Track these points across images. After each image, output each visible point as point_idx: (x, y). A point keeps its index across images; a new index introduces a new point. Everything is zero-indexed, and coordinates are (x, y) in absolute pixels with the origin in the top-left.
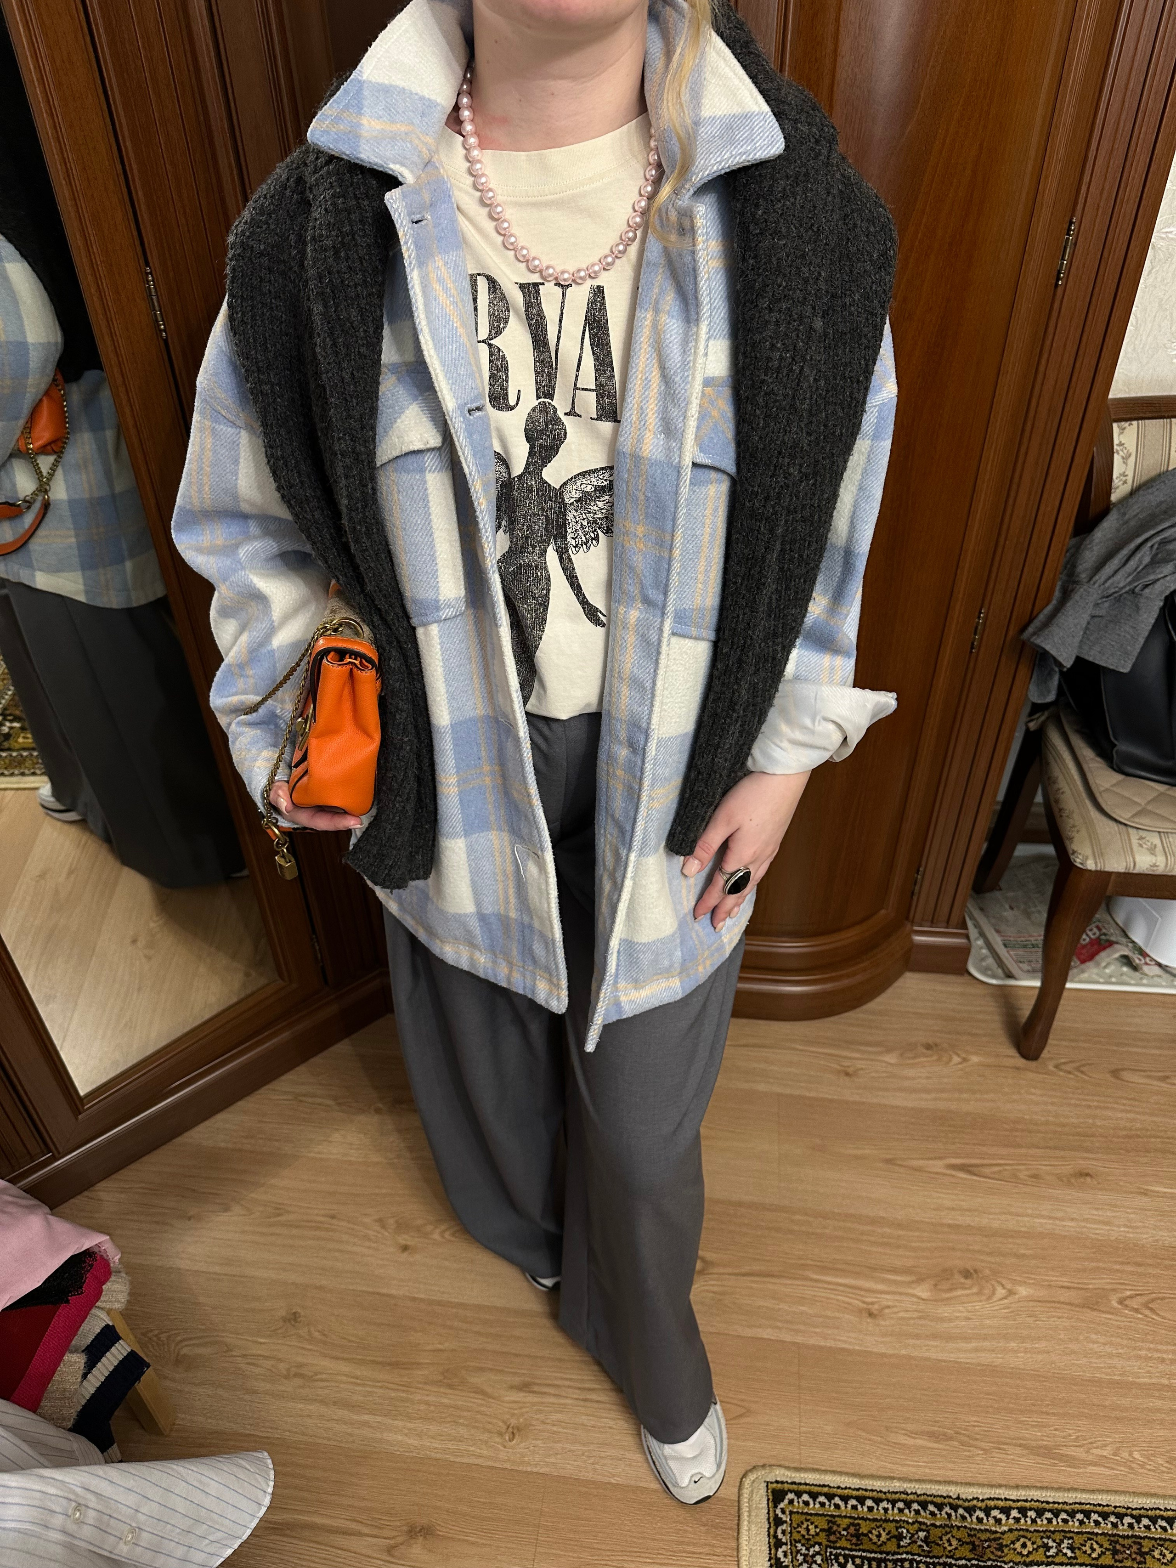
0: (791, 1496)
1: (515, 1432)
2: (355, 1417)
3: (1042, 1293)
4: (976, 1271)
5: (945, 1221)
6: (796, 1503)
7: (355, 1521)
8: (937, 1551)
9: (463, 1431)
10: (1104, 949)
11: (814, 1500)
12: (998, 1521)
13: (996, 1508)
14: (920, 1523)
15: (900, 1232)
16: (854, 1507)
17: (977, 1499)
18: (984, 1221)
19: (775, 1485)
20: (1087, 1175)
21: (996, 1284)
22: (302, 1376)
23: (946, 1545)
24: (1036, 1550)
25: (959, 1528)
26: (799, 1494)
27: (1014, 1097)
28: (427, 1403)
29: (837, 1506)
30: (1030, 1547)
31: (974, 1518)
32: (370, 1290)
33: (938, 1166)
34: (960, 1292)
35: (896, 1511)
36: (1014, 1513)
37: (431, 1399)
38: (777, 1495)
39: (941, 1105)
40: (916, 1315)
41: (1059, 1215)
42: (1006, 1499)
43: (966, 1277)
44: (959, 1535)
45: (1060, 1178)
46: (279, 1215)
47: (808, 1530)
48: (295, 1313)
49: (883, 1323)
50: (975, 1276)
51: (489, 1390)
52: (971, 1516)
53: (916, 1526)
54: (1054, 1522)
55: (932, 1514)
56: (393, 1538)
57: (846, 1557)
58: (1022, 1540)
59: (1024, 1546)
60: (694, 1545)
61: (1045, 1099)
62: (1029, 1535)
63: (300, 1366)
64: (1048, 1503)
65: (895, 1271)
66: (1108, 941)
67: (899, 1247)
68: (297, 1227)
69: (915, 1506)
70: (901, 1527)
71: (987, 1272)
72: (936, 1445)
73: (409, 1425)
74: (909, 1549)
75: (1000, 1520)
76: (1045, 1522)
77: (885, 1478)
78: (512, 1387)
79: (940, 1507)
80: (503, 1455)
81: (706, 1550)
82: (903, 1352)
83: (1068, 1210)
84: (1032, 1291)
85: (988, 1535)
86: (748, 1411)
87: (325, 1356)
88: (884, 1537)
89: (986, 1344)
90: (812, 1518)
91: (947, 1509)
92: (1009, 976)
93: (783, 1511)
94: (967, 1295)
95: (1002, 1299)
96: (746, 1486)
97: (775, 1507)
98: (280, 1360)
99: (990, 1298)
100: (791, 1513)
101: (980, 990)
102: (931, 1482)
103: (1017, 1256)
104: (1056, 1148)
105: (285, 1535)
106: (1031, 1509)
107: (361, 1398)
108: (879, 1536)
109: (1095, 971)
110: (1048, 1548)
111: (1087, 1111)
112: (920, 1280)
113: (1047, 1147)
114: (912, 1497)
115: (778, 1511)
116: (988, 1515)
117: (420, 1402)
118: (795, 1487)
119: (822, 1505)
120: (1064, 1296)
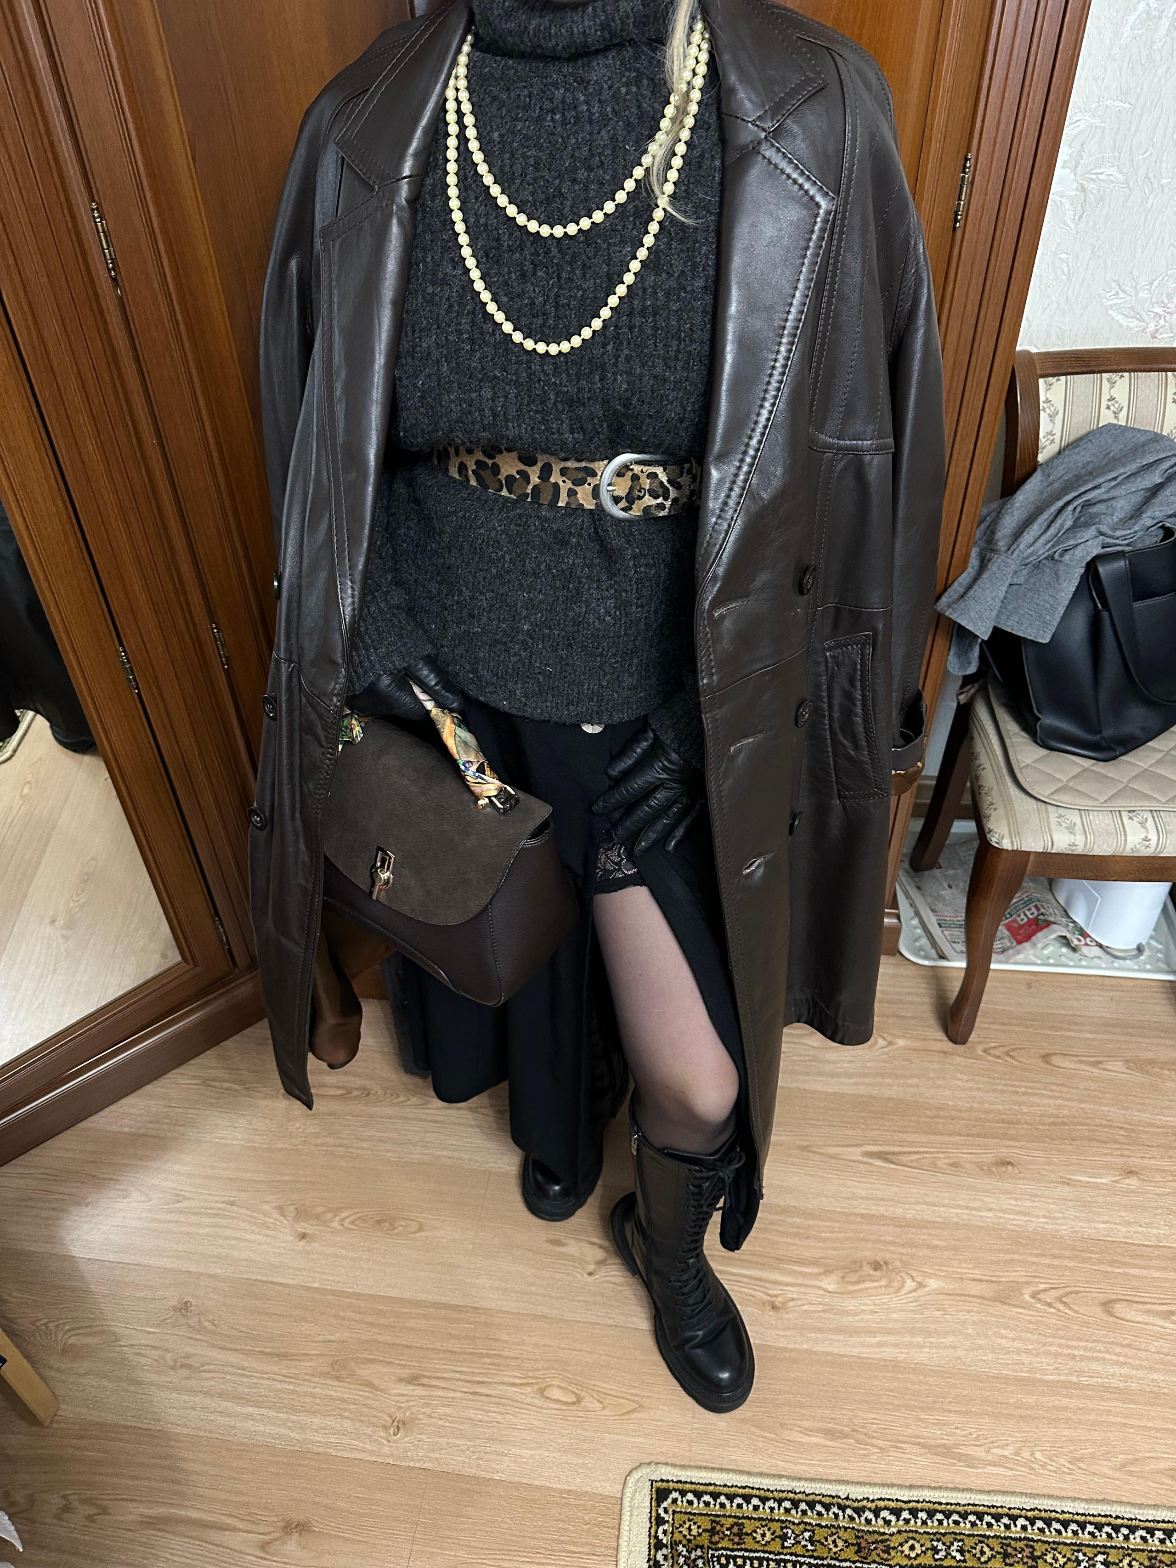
0: (675, 1495)
1: (400, 1425)
2: (239, 1409)
3: (951, 1286)
4: (886, 1263)
5: (858, 1211)
6: (679, 1502)
7: (231, 1516)
8: (821, 1551)
9: (347, 1424)
10: (1042, 929)
11: (699, 1500)
12: (887, 1523)
13: (886, 1508)
14: (806, 1523)
15: (810, 1222)
16: (740, 1506)
17: (868, 1499)
18: (899, 1211)
19: (659, 1484)
20: (1009, 1163)
21: (906, 1277)
22: (189, 1367)
23: (831, 1546)
24: (924, 1552)
25: (846, 1529)
26: (683, 1493)
27: (940, 1082)
28: (313, 1396)
29: (722, 1506)
30: (918, 1550)
31: (863, 1519)
32: (265, 1279)
33: (855, 1153)
34: (868, 1285)
35: (782, 1510)
36: (905, 1515)
37: (318, 1391)
38: (661, 1494)
39: (862, 1090)
40: (820, 1308)
41: (977, 1204)
42: (897, 1500)
43: (875, 1269)
44: (845, 1536)
45: (980, 1166)
46: (178, 1202)
47: (690, 1529)
48: (186, 1303)
49: (785, 1316)
50: (885, 1267)
51: (376, 1382)
52: (859, 1516)
53: (802, 1526)
54: (945, 1523)
55: (820, 1514)
56: (269, 1533)
57: (728, 1557)
58: (911, 1542)
59: (912, 1548)
60: (575, 1544)
61: (970, 1084)
62: (917, 1536)
63: (188, 1356)
64: (940, 1504)
65: (802, 1262)
66: (1045, 921)
67: (807, 1238)
68: (195, 1214)
69: (803, 1506)
70: (786, 1527)
71: (898, 1264)
72: (831, 1443)
73: (294, 1418)
74: (793, 1550)
75: (890, 1521)
76: (936, 1523)
77: (773, 1476)
78: (401, 1380)
79: (827, 1507)
80: (386, 1450)
81: (587, 1549)
82: (805, 1346)
83: (986, 1199)
84: (942, 1284)
85: (876, 1536)
86: (641, 1406)
87: (213, 1346)
88: (768, 1536)
89: (891, 1339)
90: (695, 1518)
91: (835, 1509)
92: (942, 957)
93: (666, 1511)
94: (876, 1288)
95: (911, 1292)
96: (630, 1484)
97: (659, 1506)
98: (167, 1350)
99: (899, 1290)
100: (674, 1512)
101: (911, 971)
102: (821, 1480)
103: (930, 1247)
104: (979, 1136)
105: (158, 1530)
106: (922, 1510)
107: (247, 1390)
108: (763, 1535)
109: (1031, 952)
110: (937, 1552)
111: (1014, 1098)
112: (828, 1272)
113: (969, 1135)
114: (800, 1496)
115: (661, 1511)
116: (877, 1516)
117: (306, 1394)
118: (680, 1486)
119: (707, 1504)
120: (976, 1289)
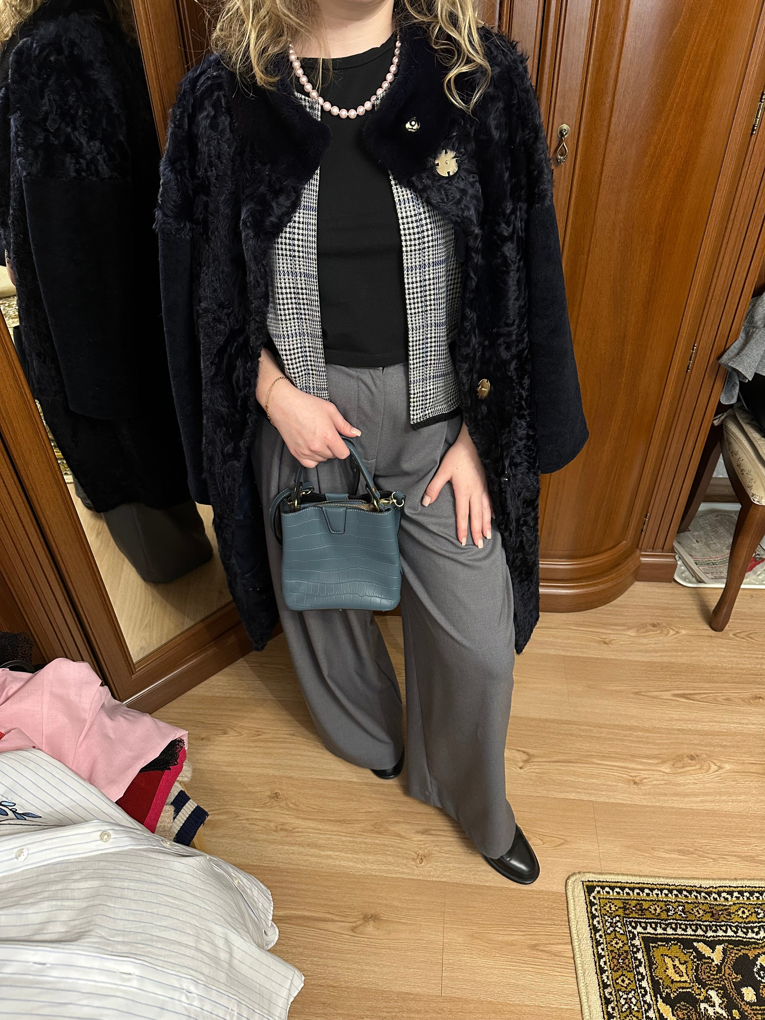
0: (598, 889)
1: (422, 858)
2: (322, 853)
3: (739, 768)
4: (697, 756)
5: (675, 727)
6: (601, 893)
7: (329, 913)
8: (691, 917)
9: (390, 858)
10: (759, 563)
11: (613, 891)
12: (726, 899)
13: (724, 891)
14: (679, 902)
15: (648, 735)
16: (638, 894)
17: (713, 887)
18: (700, 727)
19: (588, 883)
20: (760, 698)
21: (711, 763)
22: (286, 830)
23: (696, 914)
24: (751, 915)
25: (703, 904)
26: (603, 888)
27: (710, 653)
28: (365, 843)
29: (628, 894)
30: (747, 913)
31: (712, 898)
32: (322, 777)
33: (667, 695)
34: (688, 768)
35: (664, 895)
36: (736, 894)
37: (368, 840)
38: (590, 889)
39: (665, 659)
40: (663, 782)
41: (745, 721)
42: (730, 887)
43: (692, 760)
44: (704, 908)
45: (743, 700)
46: (259, 735)
47: (610, 907)
48: (276, 793)
49: (643, 788)
50: (697, 758)
51: (403, 834)
52: (710, 897)
53: (677, 904)
54: (761, 898)
55: (686, 896)
56: (355, 922)
57: (635, 922)
58: (742, 909)
59: (743, 912)
60: (542, 919)
61: (729, 654)
62: (746, 906)
63: (283, 824)
64: (755, 887)
65: (647, 757)
66: (761, 558)
67: (648, 743)
68: (271, 742)
69: (675, 892)
70: (668, 905)
71: (704, 756)
72: (684, 857)
73: (356, 856)
74: (674, 917)
76: (755, 899)
77: (655, 877)
78: (418, 832)
79: (690, 892)
80: (416, 872)
81: (549, 922)
82: (658, 804)
83: (750, 718)
84: (733, 767)
85: (721, 907)
86: (566, 841)
87: (298, 817)
88: (658, 911)
89: (708, 798)
90: (613, 901)
91: (695, 893)
92: (701, 581)
93: (594, 898)
94: (694, 770)
95: (715, 772)
96: (570, 884)
97: (590, 895)
98: (270, 821)
99: (708, 771)
100: (599, 898)
101: (682, 591)
102: (682, 878)
103: (721, 746)
104: (739, 683)
105: (286, 923)
106: (746, 892)
107: (324, 842)
108: (655, 910)
109: (754, 577)
110: (759, 914)
111: (757, 661)
112: (664, 762)
113: (733, 683)
114: (672, 887)
115: (591, 898)
116: (720, 896)
117: (361, 843)
118: (600, 884)
119: (618, 893)
120: (754, 768)
